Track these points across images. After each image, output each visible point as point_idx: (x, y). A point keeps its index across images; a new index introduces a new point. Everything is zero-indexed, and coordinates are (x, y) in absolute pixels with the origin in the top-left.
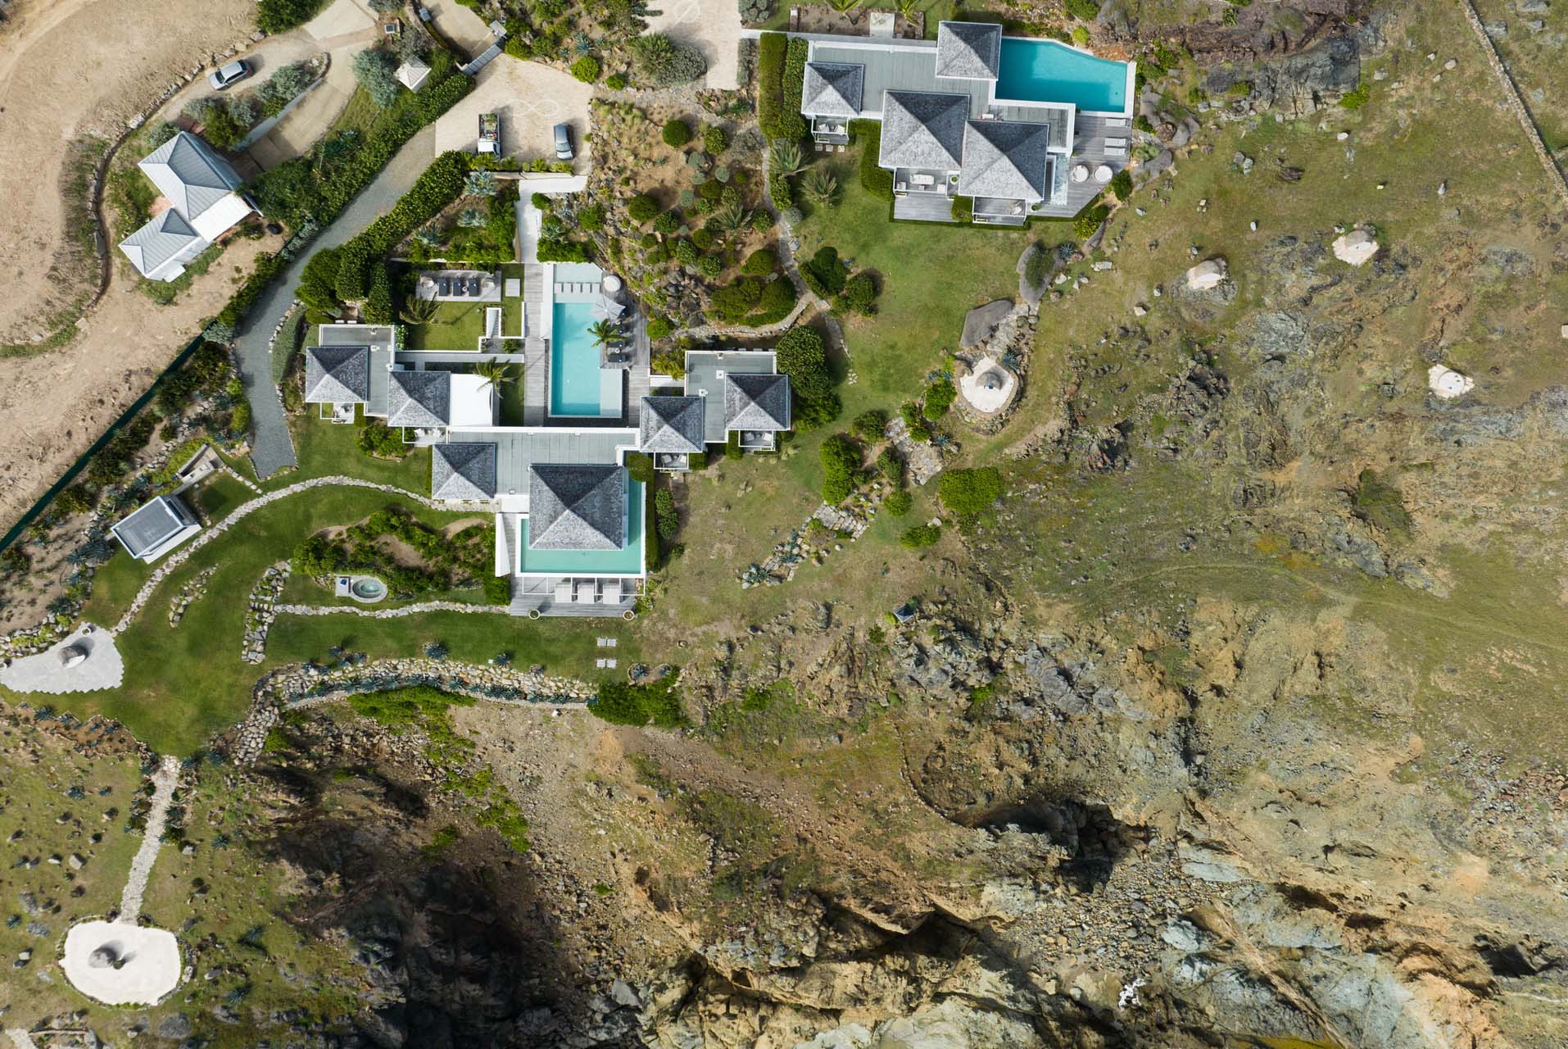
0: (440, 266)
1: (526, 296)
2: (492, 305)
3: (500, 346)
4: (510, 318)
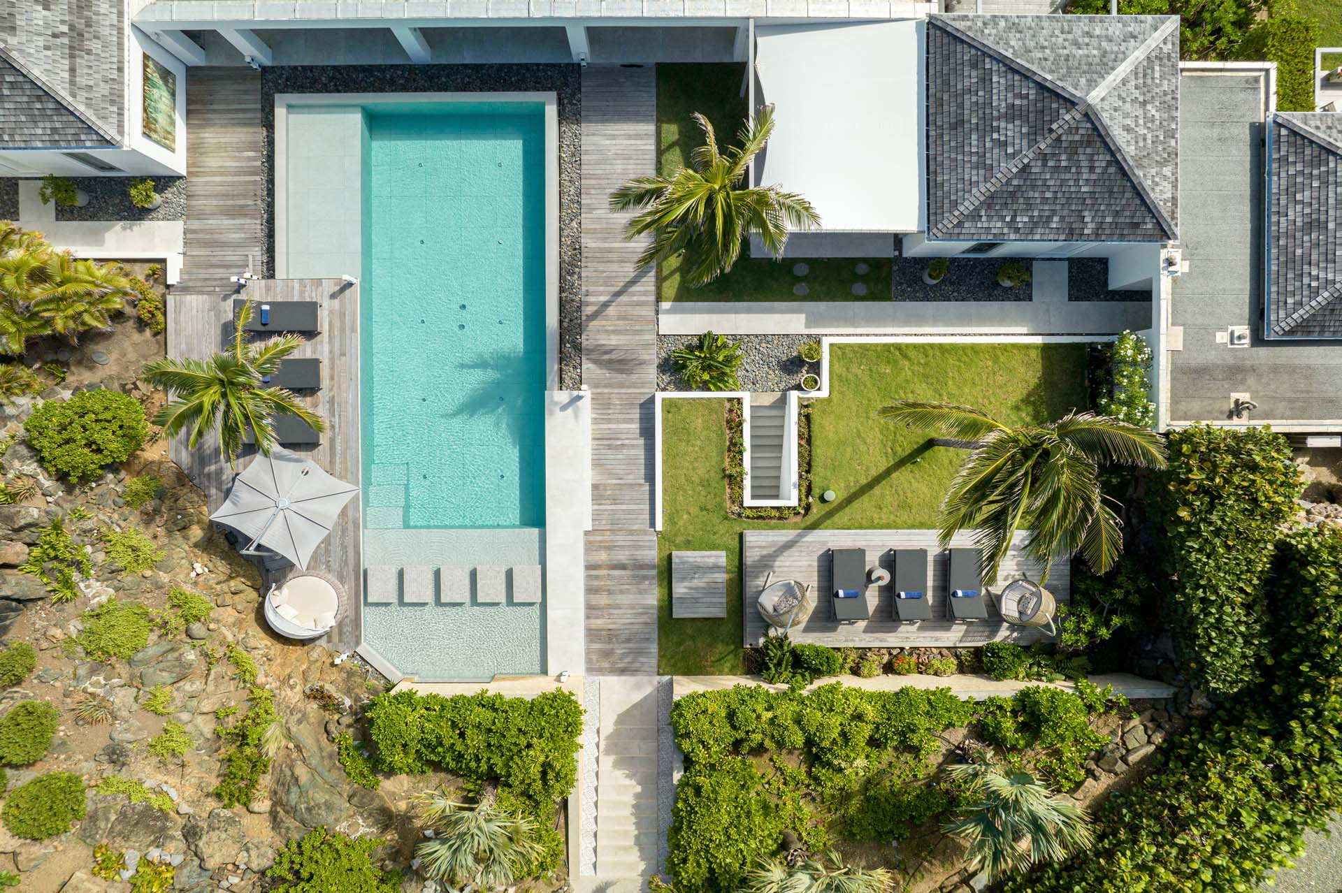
0: (980, 663)
1: (651, 555)
2: (777, 517)
3: (747, 365)
4: (704, 469)
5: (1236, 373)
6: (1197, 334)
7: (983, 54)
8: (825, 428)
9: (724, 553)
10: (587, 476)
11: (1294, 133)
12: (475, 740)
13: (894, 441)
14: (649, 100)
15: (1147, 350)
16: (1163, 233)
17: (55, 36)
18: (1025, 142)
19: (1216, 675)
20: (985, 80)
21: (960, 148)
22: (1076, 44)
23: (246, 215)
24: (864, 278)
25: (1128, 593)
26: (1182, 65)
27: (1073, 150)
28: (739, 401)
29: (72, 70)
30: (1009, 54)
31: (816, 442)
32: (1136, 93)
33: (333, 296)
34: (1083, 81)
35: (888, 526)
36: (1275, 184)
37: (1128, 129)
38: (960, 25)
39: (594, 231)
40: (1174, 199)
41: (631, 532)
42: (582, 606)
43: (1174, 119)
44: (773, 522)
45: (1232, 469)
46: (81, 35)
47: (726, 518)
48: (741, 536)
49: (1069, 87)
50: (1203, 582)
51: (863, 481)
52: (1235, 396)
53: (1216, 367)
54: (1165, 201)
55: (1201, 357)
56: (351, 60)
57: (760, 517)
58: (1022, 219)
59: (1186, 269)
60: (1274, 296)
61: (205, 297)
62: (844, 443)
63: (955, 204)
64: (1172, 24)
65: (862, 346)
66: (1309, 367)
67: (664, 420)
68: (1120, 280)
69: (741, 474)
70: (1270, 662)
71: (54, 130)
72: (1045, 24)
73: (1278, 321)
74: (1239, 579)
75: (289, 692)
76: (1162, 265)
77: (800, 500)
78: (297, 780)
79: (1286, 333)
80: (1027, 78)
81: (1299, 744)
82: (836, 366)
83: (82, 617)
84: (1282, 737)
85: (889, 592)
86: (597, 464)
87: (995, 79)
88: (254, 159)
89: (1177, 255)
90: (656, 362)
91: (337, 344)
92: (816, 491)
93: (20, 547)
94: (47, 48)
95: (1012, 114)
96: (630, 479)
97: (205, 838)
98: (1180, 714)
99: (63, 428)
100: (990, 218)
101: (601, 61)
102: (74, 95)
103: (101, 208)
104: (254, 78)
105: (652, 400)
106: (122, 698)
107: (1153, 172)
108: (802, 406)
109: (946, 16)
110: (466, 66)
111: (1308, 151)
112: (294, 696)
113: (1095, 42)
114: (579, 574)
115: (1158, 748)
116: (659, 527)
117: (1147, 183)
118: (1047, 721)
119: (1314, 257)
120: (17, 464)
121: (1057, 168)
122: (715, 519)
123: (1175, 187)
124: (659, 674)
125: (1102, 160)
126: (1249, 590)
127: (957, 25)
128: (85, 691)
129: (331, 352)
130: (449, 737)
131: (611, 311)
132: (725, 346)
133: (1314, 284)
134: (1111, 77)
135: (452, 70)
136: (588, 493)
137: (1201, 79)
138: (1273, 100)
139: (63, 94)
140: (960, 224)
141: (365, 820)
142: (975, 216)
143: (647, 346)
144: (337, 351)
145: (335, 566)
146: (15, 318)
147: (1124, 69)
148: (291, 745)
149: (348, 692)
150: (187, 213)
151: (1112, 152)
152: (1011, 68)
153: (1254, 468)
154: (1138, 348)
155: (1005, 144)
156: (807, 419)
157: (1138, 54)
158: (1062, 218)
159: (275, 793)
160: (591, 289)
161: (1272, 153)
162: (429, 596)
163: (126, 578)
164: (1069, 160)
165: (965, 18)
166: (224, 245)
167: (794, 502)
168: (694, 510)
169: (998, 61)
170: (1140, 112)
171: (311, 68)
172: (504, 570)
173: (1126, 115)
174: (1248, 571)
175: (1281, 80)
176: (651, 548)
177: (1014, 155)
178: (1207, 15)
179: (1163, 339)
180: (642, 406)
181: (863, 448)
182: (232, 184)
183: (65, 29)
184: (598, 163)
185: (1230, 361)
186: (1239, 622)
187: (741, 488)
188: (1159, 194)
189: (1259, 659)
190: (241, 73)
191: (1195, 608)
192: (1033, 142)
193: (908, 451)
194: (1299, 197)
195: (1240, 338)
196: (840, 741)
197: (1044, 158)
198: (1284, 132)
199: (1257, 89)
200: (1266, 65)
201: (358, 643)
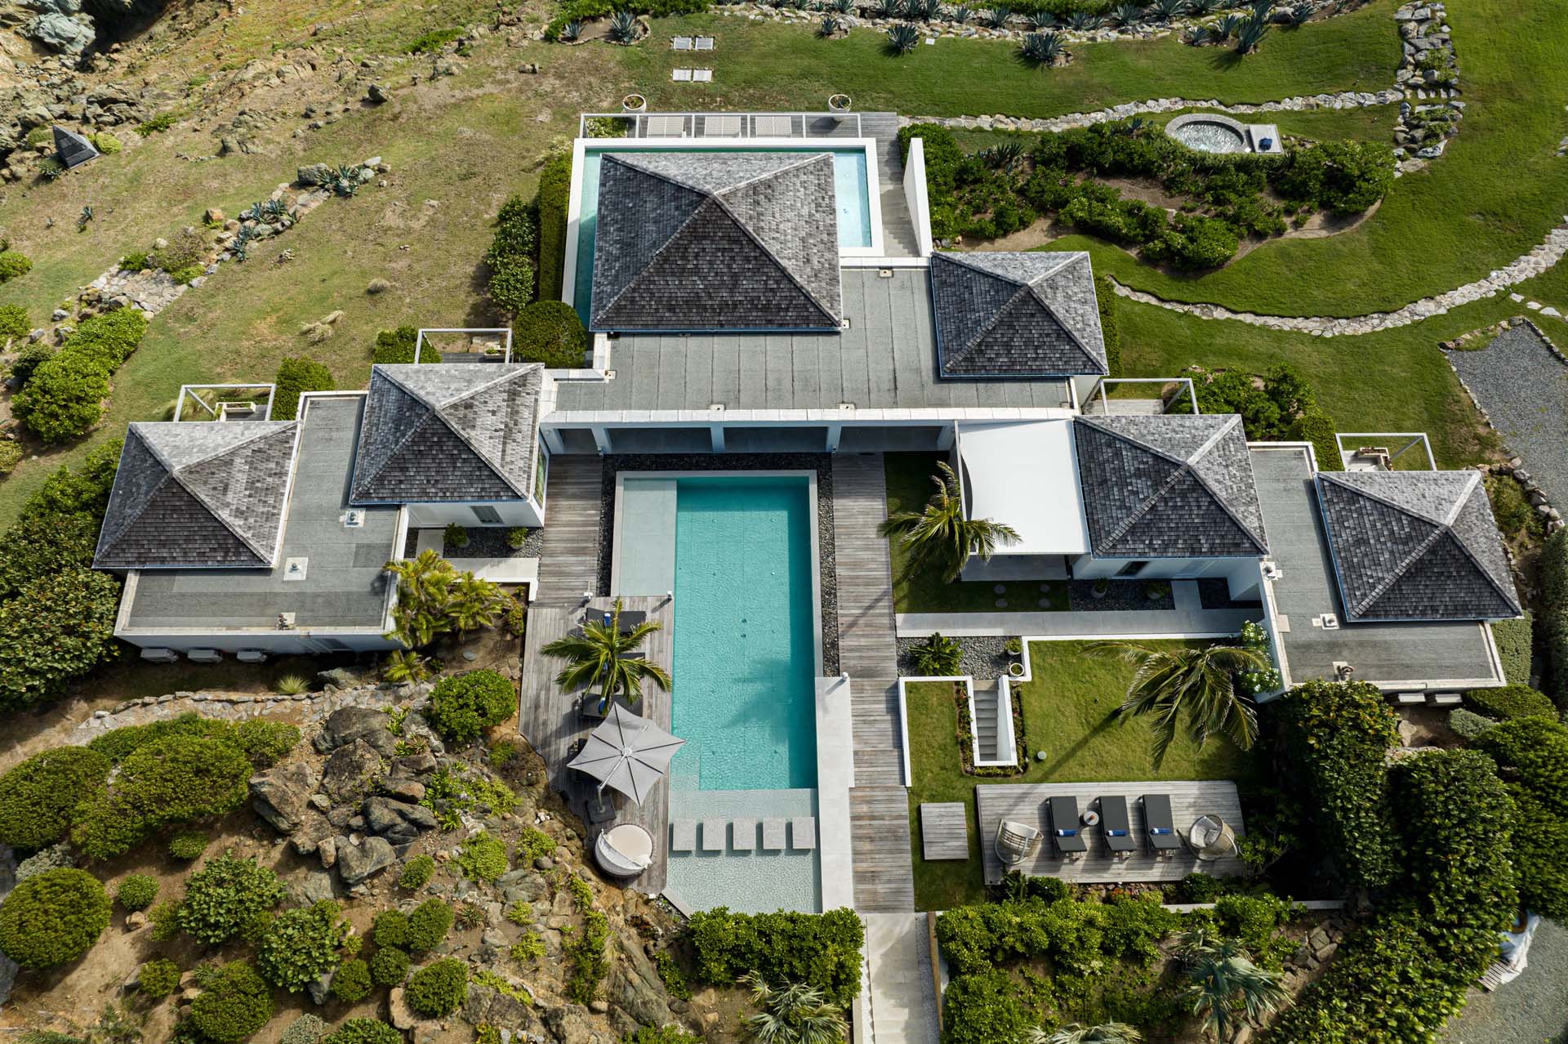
0: (1181, 892)
1: (904, 807)
2: (1003, 775)
3: (966, 657)
4: (941, 736)
5: (1333, 648)
6: (1299, 620)
7: (1113, 439)
8: (1032, 703)
9: (963, 804)
10: (850, 745)
11: (1332, 484)
12: (780, 945)
13: (1087, 713)
14: (880, 477)
15: (1264, 633)
16: (1258, 550)
17: (496, 431)
18: (1150, 491)
19: (1368, 871)
20: (1118, 454)
21: (1107, 497)
22: (1174, 431)
23: (586, 554)
24: (1046, 595)
25: (1287, 818)
26: (1248, 444)
27: (1184, 495)
28: (965, 683)
29: (504, 451)
30: (1131, 438)
31: (1027, 715)
32: (1220, 460)
33: (654, 610)
34: (1183, 452)
35: (1091, 780)
36: (1329, 517)
37: (1218, 481)
38: (1096, 422)
39: (845, 564)
40: (1261, 527)
41: (887, 789)
42: (850, 852)
43: (1250, 476)
44: (999, 779)
45: (1340, 708)
46: (511, 430)
47: (962, 776)
48: (975, 791)
49: (1174, 456)
50: (1339, 794)
51: (1068, 746)
52: (1336, 664)
53: (1318, 643)
54: (1255, 529)
55: (1304, 637)
56: (668, 451)
57: (989, 775)
58: (1157, 542)
59: (1281, 576)
60: (1346, 591)
61: (558, 610)
62: (1048, 716)
63: (1109, 533)
64: (1236, 419)
65: (1052, 643)
66: (1385, 642)
67: (908, 699)
68: (1237, 591)
69: (970, 738)
70: (1404, 853)
71: (483, 489)
72: (1152, 420)
73: (1354, 610)
74: (1366, 791)
75: (616, 917)
76: (1263, 573)
77: (1019, 760)
78: (631, 983)
79: (1361, 616)
80: (1145, 451)
81: (1440, 913)
82: (1035, 657)
83: (462, 843)
84: (1427, 909)
85: (1099, 832)
86: (856, 736)
87: (1124, 453)
88: (595, 515)
89: (1272, 565)
90: (896, 658)
91: (656, 644)
92: (1031, 753)
93: (420, 786)
94: (491, 438)
95: (1139, 474)
96: (881, 747)
97: (566, 1019)
98: (1351, 918)
99: (460, 696)
100: (1134, 542)
101: (845, 450)
102: (503, 466)
103: (478, 549)
104: (598, 462)
105: (896, 686)
106: (494, 909)
107: (1242, 509)
108: (1012, 688)
109: (1087, 417)
110: (752, 454)
111: (1345, 495)
112: (620, 920)
113: (1187, 430)
114: (846, 824)
115: (1339, 946)
116: (909, 783)
117: (1239, 516)
118: (1243, 920)
119: (1366, 563)
120: (414, 727)
121: (1175, 507)
122: (953, 777)
123: (1260, 519)
124: (916, 911)
125: (1205, 501)
126: (1375, 798)
127: (1094, 421)
128: (464, 902)
129: (651, 649)
130: (759, 945)
131: (861, 621)
132: (948, 643)
133: (1371, 581)
134: (1200, 450)
135: (739, 457)
136: (850, 758)
137: (1263, 452)
138: (1315, 465)
139: (497, 464)
140: (1114, 546)
141: (683, 1024)
142: (1124, 540)
143: (888, 646)
144: (656, 649)
145: (647, 819)
146: (430, 617)
147: (1208, 445)
148: (623, 956)
149: (660, 923)
150: (539, 553)
151: (1211, 496)
152: (1133, 446)
153: (1357, 706)
154: (1258, 632)
155: (1137, 493)
156: (1017, 697)
157: (1217, 436)
158: (1185, 540)
159: (612, 994)
160: (844, 604)
161: (1321, 497)
162: (722, 845)
163: (491, 818)
164: (1182, 501)
165: (1098, 417)
166: (569, 574)
167: (1014, 762)
168: (936, 770)
169: (1125, 442)
170: (1225, 471)
171: (639, 456)
172: (784, 822)
173: (1217, 473)
174: (1370, 783)
175: (1317, 453)
176: (902, 802)
177: (1144, 500)
178: (1261, 415)
179: (1274, 624)
180: (887, 691)
181: (1064, 720)
182: (578, 532)
183: (503, 427)
184: (844, 517)
185: (1327, 638)
186: (1373, 825)
187: (972, 751)
188: (1250, 524)
189: (1397, 853)
190: (593, 458)
191: (1338, 815)
192: (1156, 491)
193: (1098, 722)
194: (1346, 524)
195: (1330, 622)
196: (1076, 944)
197: (1166, 500)
198: (1326, 484)
199: (1303, 458)
200: (1305, 443)
201: (663, 886)
